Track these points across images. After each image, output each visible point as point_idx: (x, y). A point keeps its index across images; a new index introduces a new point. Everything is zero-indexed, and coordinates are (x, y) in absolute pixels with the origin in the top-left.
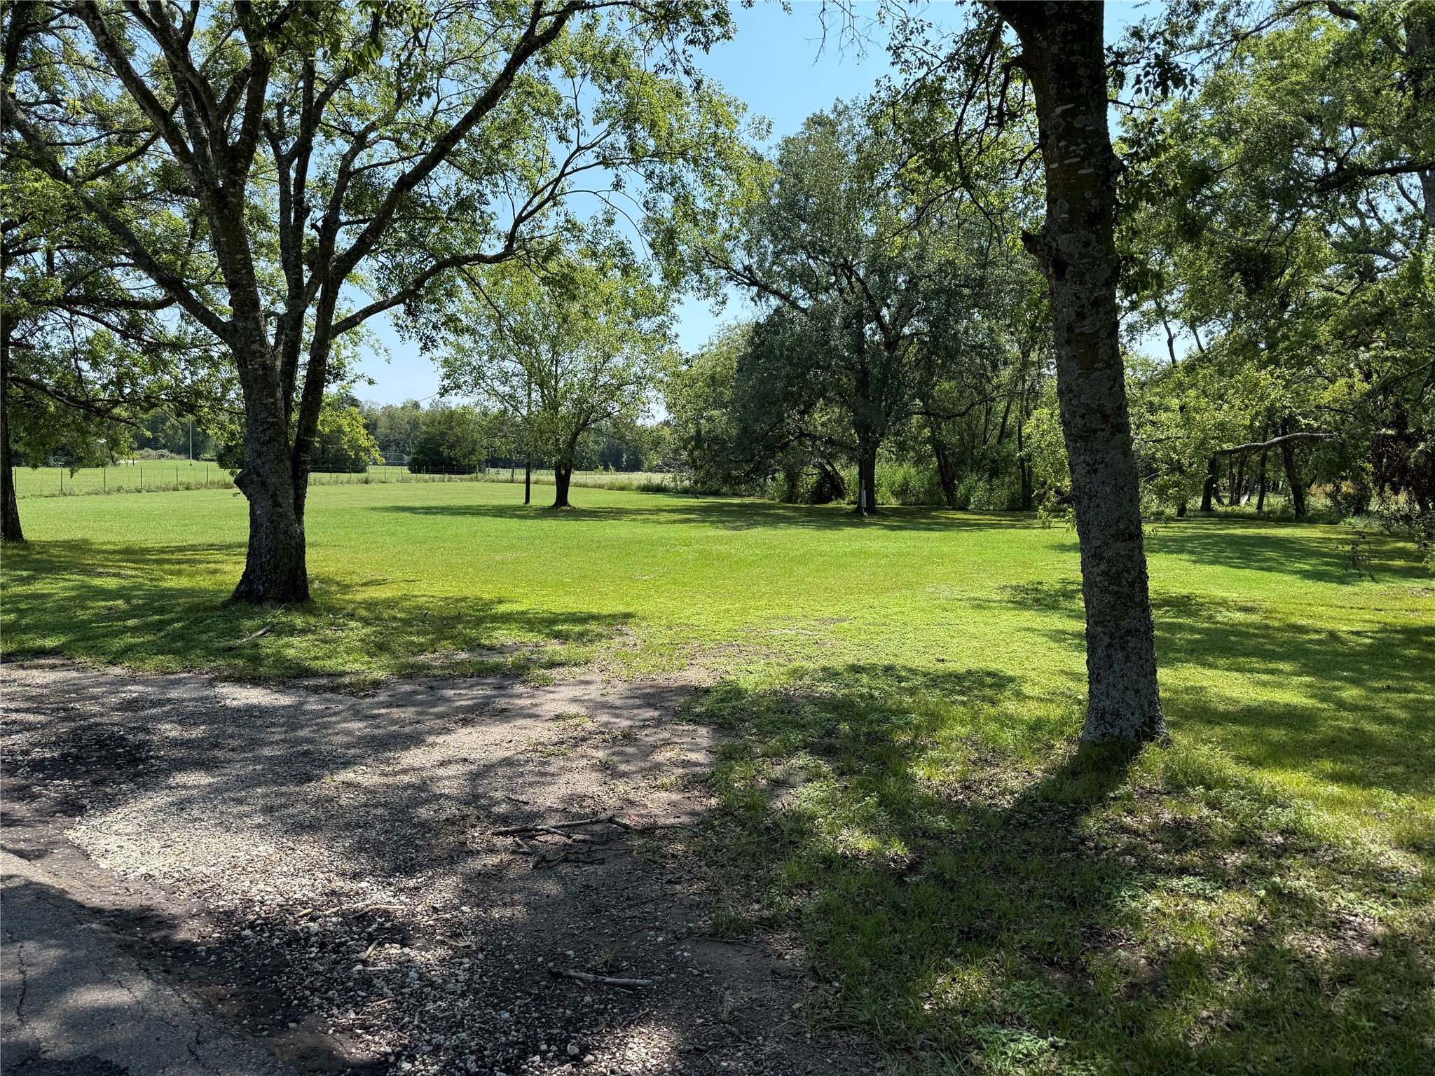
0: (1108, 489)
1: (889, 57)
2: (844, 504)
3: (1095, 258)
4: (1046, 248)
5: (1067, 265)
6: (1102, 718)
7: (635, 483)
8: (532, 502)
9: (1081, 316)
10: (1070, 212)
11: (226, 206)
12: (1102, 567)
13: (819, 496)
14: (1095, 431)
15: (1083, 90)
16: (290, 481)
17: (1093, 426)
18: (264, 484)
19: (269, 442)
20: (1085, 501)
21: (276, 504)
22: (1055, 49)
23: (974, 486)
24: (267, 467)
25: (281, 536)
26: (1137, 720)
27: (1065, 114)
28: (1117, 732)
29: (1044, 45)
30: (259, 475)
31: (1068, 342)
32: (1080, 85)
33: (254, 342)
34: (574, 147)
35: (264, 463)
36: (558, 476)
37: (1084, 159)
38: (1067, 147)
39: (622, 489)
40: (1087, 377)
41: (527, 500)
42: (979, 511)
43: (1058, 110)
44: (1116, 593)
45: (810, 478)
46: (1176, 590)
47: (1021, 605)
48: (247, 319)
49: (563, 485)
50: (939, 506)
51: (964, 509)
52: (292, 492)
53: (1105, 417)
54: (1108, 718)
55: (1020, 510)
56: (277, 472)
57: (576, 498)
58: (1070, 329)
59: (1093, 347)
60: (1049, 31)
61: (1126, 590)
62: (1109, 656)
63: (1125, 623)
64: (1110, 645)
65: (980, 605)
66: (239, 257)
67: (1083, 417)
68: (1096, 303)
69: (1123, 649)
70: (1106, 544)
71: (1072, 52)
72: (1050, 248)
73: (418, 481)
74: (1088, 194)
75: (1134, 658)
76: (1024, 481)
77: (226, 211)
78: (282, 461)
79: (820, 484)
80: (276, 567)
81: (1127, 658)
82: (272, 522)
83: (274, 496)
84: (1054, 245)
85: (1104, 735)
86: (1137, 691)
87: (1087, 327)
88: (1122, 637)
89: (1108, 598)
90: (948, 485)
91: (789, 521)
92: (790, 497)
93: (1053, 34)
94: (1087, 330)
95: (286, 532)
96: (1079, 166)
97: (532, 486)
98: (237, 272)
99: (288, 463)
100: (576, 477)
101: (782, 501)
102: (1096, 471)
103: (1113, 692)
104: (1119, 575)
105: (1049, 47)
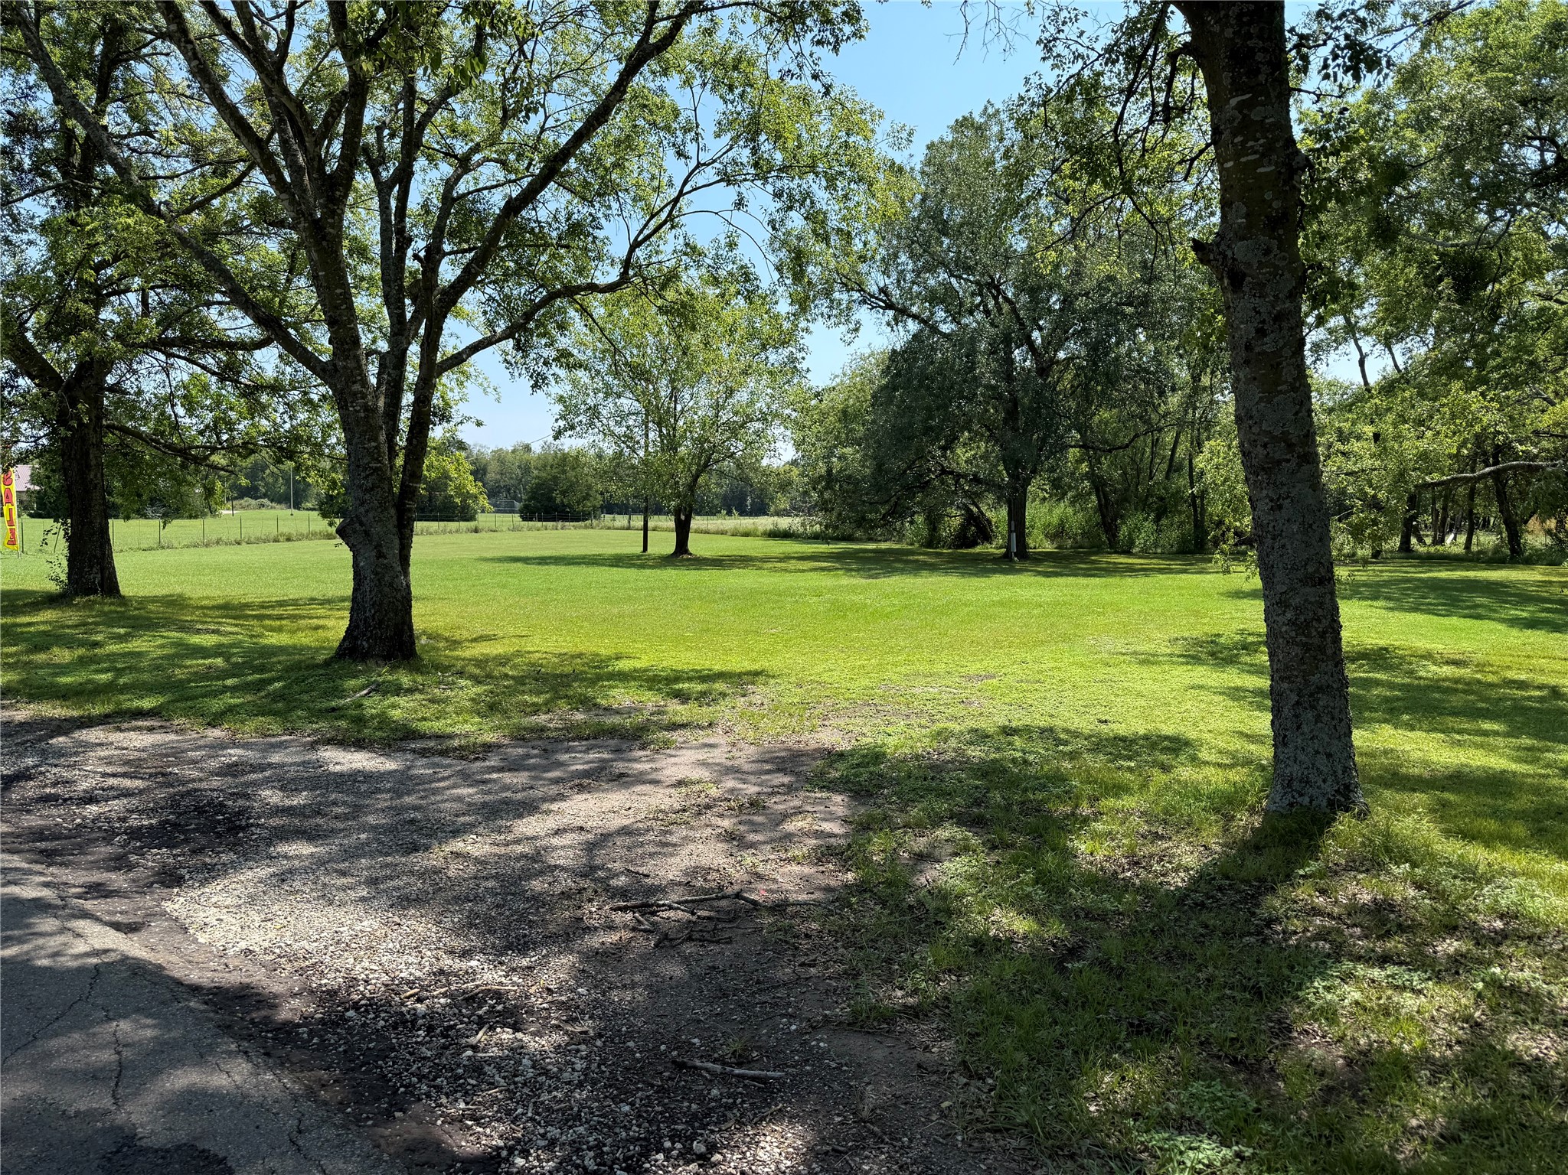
0: (1295, 528)
1: (1040, 52)
2: (993, 548)
3: (1276, 267)
4: (1220, 258)
5: (1244, 275)
6: (1289, 785)
7: (761, 529)
8: (650, 550)
9: (1261, 332)
10: (1247, 216)
11: (324, 238)
12: (1289, 615)
13: (963, 540)
14: (1279, 462)
15: (1262, 78)
16: (395, 530)
17: (1277, 456)
18: (367, 533)
19: (372, 489)
20: (1268, 541)
21: (381, 555)
22: (1229, 33)
23: (1140, 527)
24: (371, 515)
25: (386, 589)
26: (1329, 788)
27: (1240, 106)
28: (1306, 800)
29: (1217, 28)
30: (362, 524)
31: (1247, 362)
32: (1258, 72)
33: (354, 382)
34: (693, 164)
35: (367, 511)
36: (678, 522)
37: (1263, 155)
38: (1243, 143)
39: (746, 534)
40: (1269, 401)
41: (645, 549)
42: (1144, 553)
43: (1233, 102)
44: (1305, 644)
45: (954, 520)
46: (1373, 641)
47: (1193, 659)
48: (347, 357)
49: (683, 531)
50: (1098, 549)
51: (1127, 552)
52: (397, 542)
53: (1290, 446)
54: (1296, 785)
55: (1192, 553)
56: (381, 520)
57: (697, 545)
58: (1248, 347)
59: (1276, 367)
60: (1222, 13)
61: (1316, 641)
62: (1296, 716)
63: (1315, 679)
64: (1298, 703)
65: (1148, 660)
66: (338, 291)
67: (1265, 446)
68: (1278, 318)
69: (1313, 707)
70: (1293, 589)
71: (1249, 36)
72: (1225, 257)
73: (530, 529)
74: (1268, 196)
75: (1325, 718)
76: (1196, 520)
77: (324, 243)
78: (386, 509)
79: (964, 527)
80: (381, 622)
81: (1318, 719)
82: (376, 574)
83: (378, 546)
84: (1229, 253)
85: (1291, 805)
86: (1329, 756)
87: (1268, 345)
88: (1311, 695)
89: (1296, 651)
90: (1110, 528)
91: (932, 568)
92: (932, 541)
93: (1227, 16)
94: (1268, 348)
95: (391, 585)
96: (1258, 164)
97: (650, 533)
98: (337, 307)
99: (393, 512)
100: (697, 522)
101: (922, 545)
102: (1280, 507)
103: (1301, 757)
104: (1307, 624)
105: (1222, 31)
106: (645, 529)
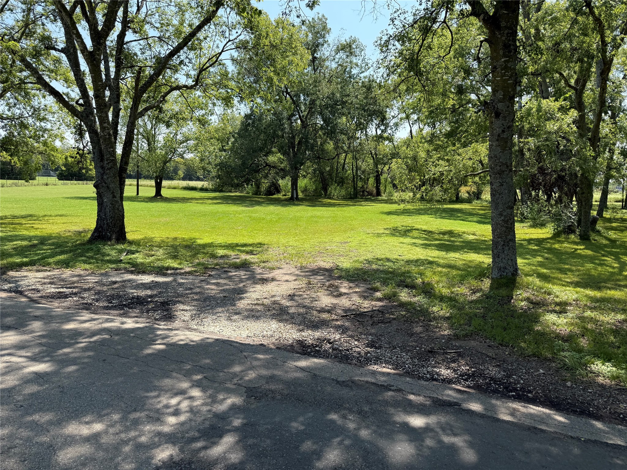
0: (506, 191)
2: (280, 196)
3: (510, 112)
4: (493, 107)
5: (500, 114)
6: (500, 269)
7: (181, 186)
9: (503, 131)
10: (503, 95)
11: (94, 60)
12: (502, 218)
13: (269, 192)
14: (504, 171)
15: (512, 53)
16: (119, 186)
17: (503, 170)
18: (108, 187)
19: (110, 168)
20: (498, 196)
21: (114, 197)
22: (504, 38)
24: (109, 179)
25: (116, 211)
26: (512, 270)
27: (505, 61)
28: (505, 274)
29: (499, 36)
30: (105, 183)
31: (497, 140)
32: (511, 52)
33: (105, 123)
35: (108, 178)
36: (156, 183)
37: (510, 77)
38: (505, 73)
39: (175, 188)
40: (503, 153)
41: (138, 194)
42: (338, 199)
43: (503, 60)
44: (506, 227)
45: (265, 184)
47: (393, 235)
48: (102, 112)
49: (158, 187)
50: (320, 196)
51: (330, 198)
52: (119, 191)
53: (507, 166)
54: (502, 269)
55: (353, 198)
56: (114, 182)
57: (164, 192)
58: (499, 136)
59: (506, 142)
60: (502, 32)
61: (510, 226)
62: (503, 249)
63: (509, 237)
64: (504, 245)
65: (379, 235)
66: (100, 83)
67: (500, 166)
68: (509, 127)
69: (508, 246)
70: (504, 210)
71: (509, 40)
72: (494, 107)
74: (510, 90)
75: (511, 249)
76: (354, 186)
77: (95, 62)
78: (116, 177)
79: (270, 187)
80: (115, 224)
81: (509, 249)
82: (112, 204)
83: (113, 193)
84: (496, 106)
85: (501, 275)
86: (512, 260)
87: (505, 135)
88: (508, 242)
89: (504, 229)
90: (325, 189)
91: (259, 203)
92: (257, 192)
93: (503, 33)
94: (505, 136)
95: (118, 209)
96: (508, 80)
97: (140, 187)
98: (99, 90)
99: (118, 178)
101: (253, 194)
102: (503, 185)
103: (504, 261)
104: (508, 221)
105: (501, 37)
106: (138, 185)
